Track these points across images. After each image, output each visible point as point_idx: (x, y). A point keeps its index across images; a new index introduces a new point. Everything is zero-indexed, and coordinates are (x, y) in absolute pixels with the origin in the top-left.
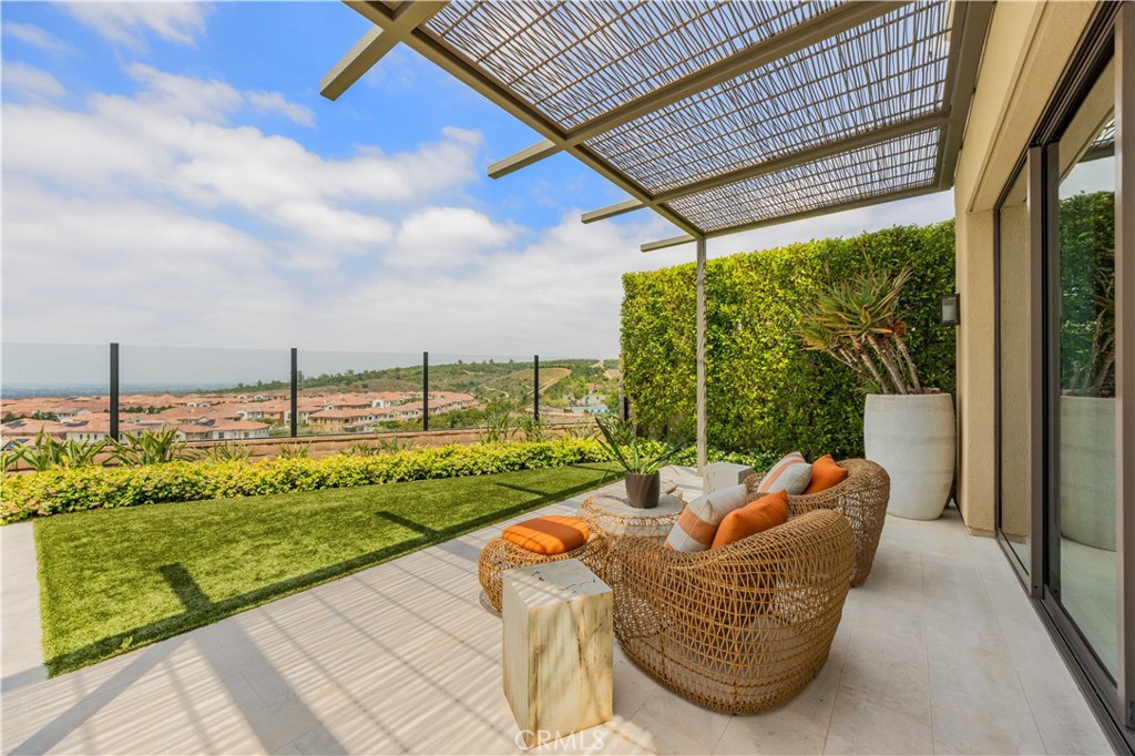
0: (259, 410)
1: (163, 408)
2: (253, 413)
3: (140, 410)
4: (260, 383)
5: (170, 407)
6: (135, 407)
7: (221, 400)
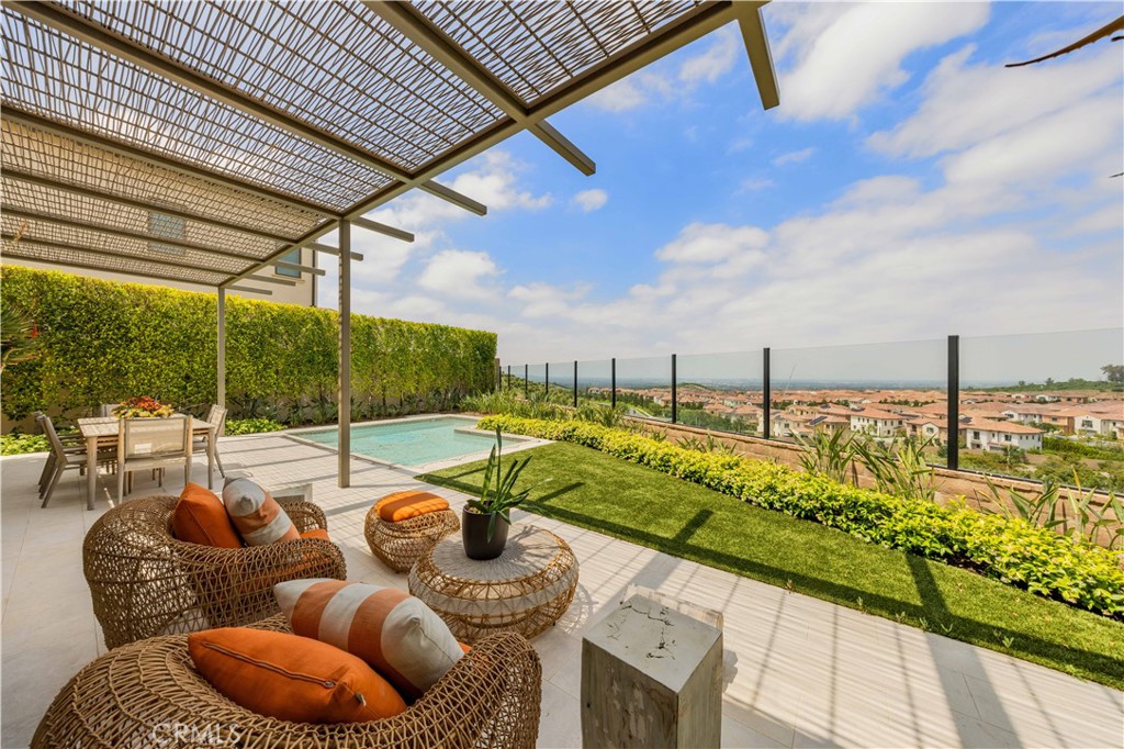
0: (1035, 412)
1: (927, 403)
2: (1026, 415)
3: (906, 403)
4: (1050, 382)
5: (933, 402)
6: (903, 399)
7: (989, 398)
